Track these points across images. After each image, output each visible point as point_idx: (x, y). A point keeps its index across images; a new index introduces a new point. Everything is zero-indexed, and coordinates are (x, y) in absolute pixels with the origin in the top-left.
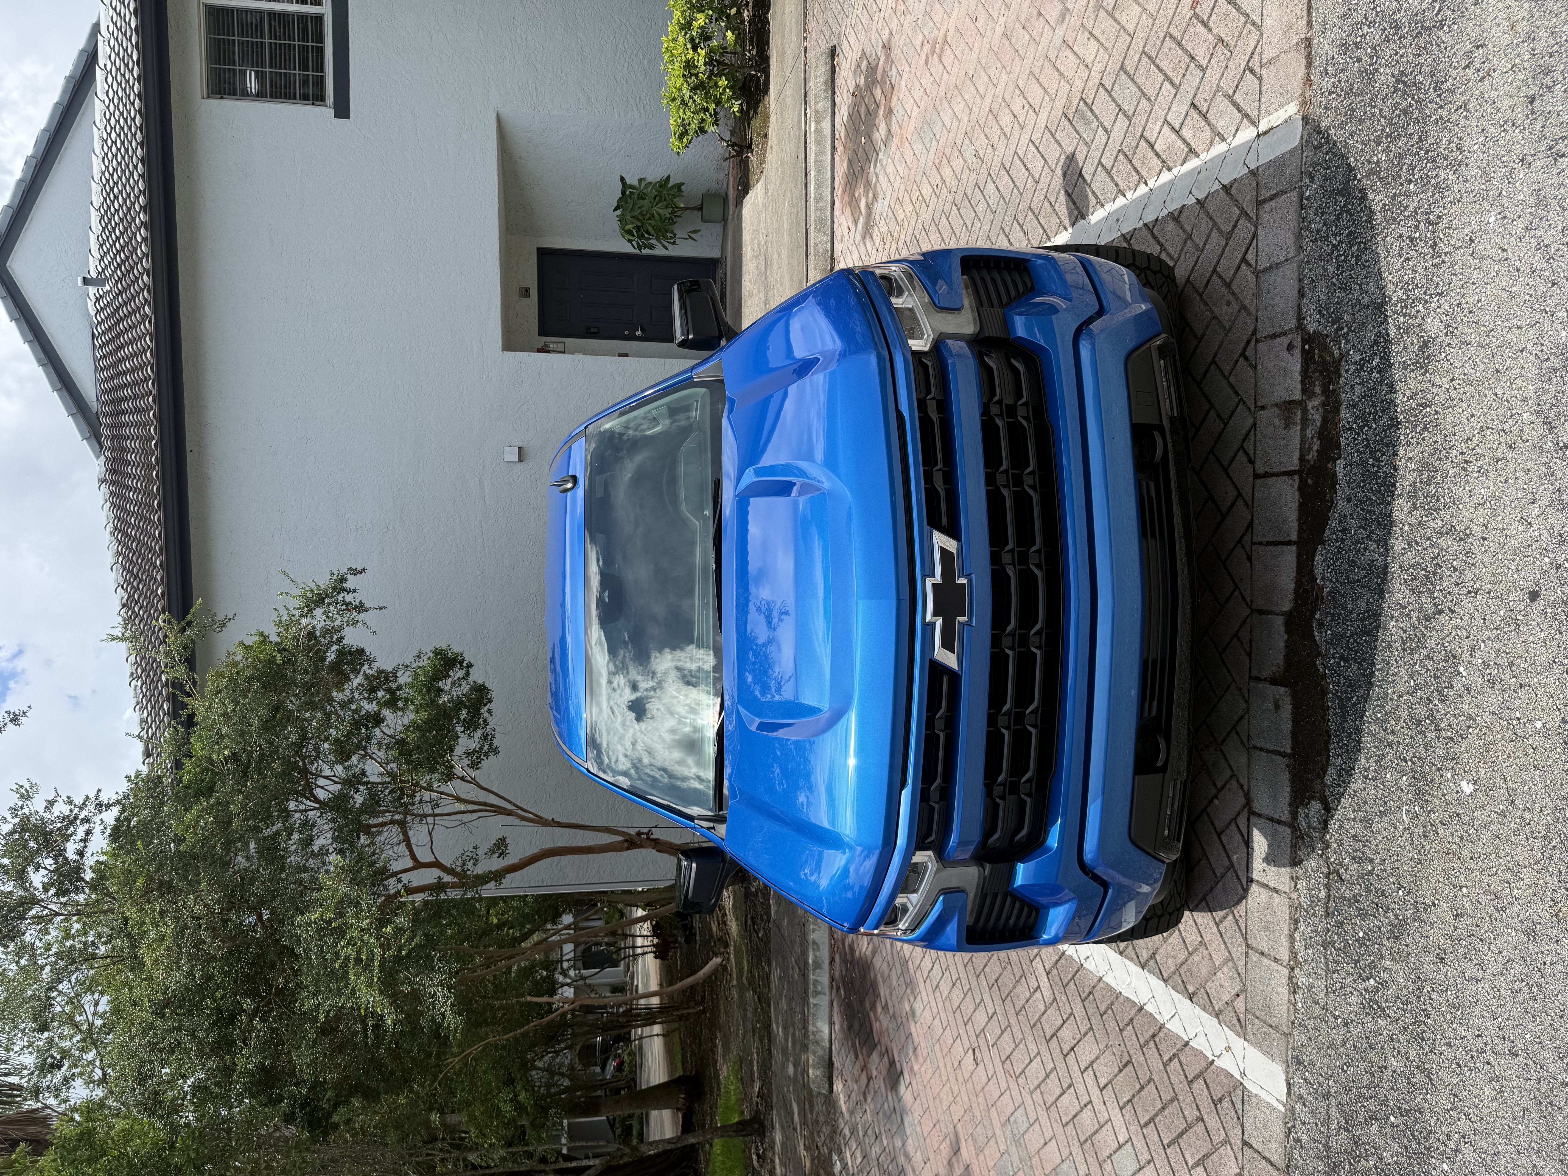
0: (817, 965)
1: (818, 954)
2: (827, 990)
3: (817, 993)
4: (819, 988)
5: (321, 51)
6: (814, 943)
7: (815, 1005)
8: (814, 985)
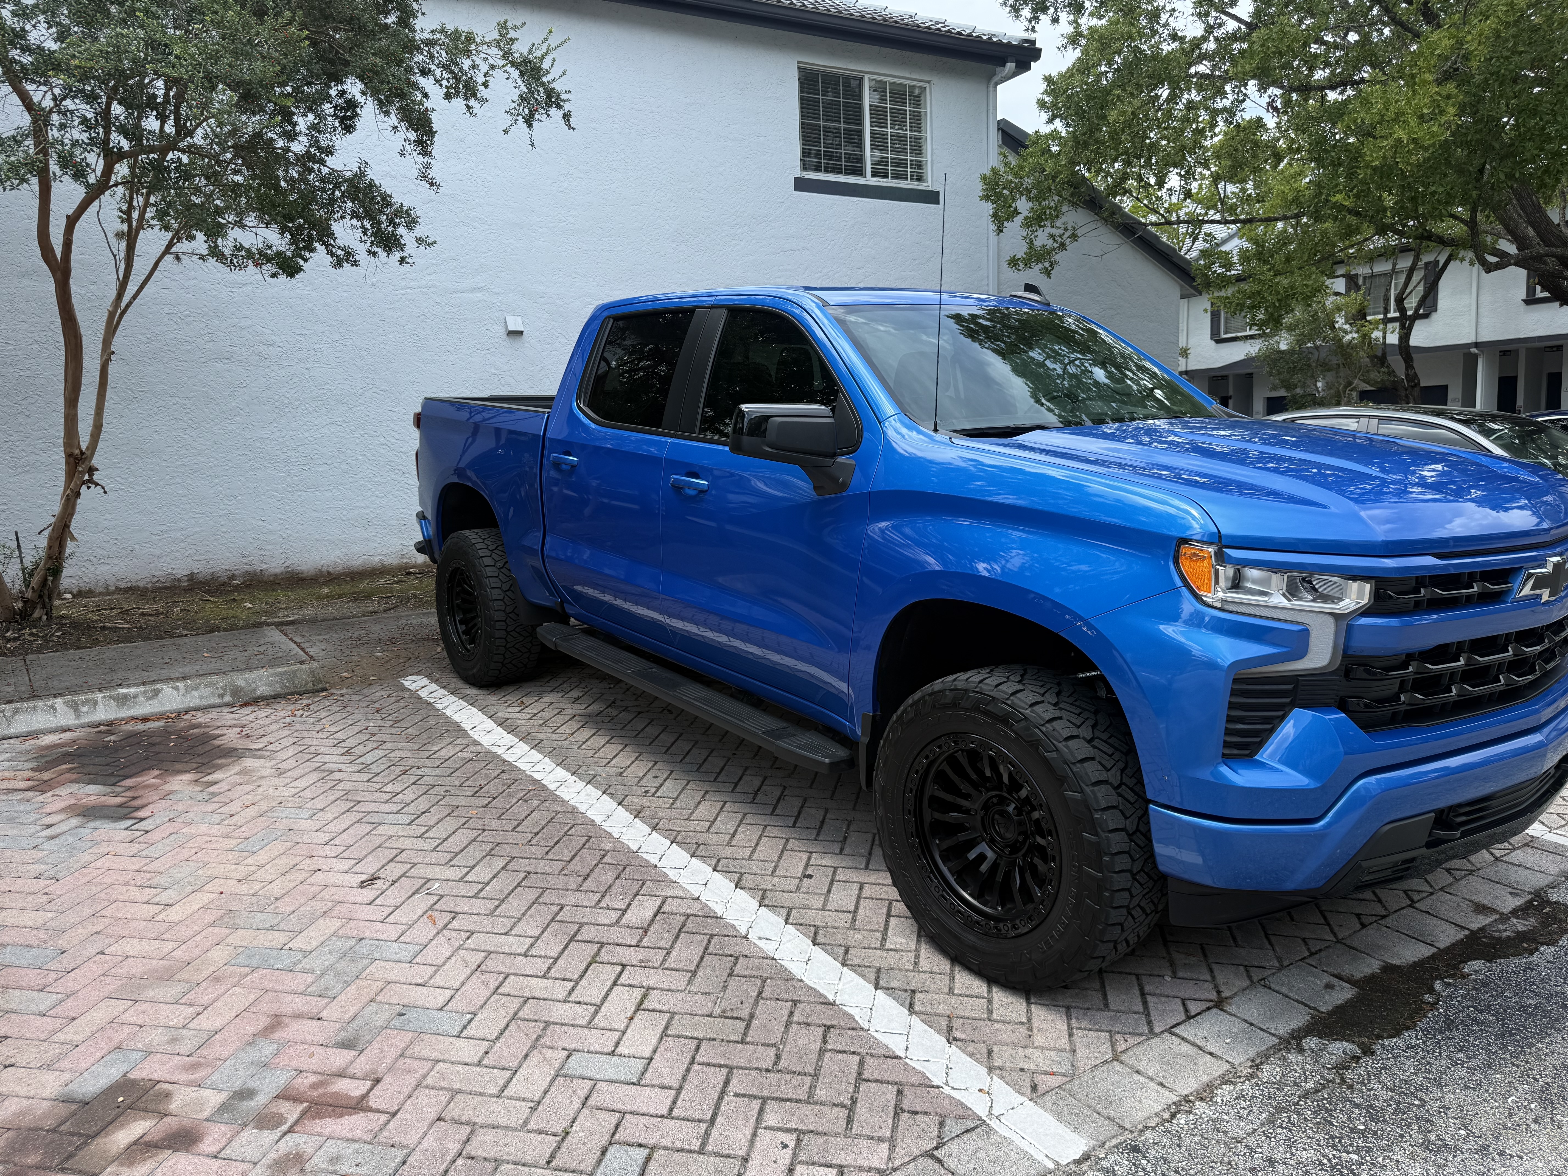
0: (123, 701)
1: (141, 699)
2: (84, 720)
3: (75, 707)
4: (85, 709)
5: (839, 172)
6: (157, 692)
7: (53, 708)
8: (87, 701)
